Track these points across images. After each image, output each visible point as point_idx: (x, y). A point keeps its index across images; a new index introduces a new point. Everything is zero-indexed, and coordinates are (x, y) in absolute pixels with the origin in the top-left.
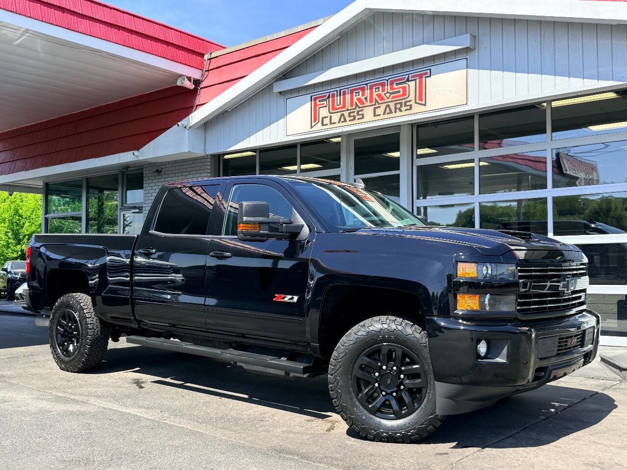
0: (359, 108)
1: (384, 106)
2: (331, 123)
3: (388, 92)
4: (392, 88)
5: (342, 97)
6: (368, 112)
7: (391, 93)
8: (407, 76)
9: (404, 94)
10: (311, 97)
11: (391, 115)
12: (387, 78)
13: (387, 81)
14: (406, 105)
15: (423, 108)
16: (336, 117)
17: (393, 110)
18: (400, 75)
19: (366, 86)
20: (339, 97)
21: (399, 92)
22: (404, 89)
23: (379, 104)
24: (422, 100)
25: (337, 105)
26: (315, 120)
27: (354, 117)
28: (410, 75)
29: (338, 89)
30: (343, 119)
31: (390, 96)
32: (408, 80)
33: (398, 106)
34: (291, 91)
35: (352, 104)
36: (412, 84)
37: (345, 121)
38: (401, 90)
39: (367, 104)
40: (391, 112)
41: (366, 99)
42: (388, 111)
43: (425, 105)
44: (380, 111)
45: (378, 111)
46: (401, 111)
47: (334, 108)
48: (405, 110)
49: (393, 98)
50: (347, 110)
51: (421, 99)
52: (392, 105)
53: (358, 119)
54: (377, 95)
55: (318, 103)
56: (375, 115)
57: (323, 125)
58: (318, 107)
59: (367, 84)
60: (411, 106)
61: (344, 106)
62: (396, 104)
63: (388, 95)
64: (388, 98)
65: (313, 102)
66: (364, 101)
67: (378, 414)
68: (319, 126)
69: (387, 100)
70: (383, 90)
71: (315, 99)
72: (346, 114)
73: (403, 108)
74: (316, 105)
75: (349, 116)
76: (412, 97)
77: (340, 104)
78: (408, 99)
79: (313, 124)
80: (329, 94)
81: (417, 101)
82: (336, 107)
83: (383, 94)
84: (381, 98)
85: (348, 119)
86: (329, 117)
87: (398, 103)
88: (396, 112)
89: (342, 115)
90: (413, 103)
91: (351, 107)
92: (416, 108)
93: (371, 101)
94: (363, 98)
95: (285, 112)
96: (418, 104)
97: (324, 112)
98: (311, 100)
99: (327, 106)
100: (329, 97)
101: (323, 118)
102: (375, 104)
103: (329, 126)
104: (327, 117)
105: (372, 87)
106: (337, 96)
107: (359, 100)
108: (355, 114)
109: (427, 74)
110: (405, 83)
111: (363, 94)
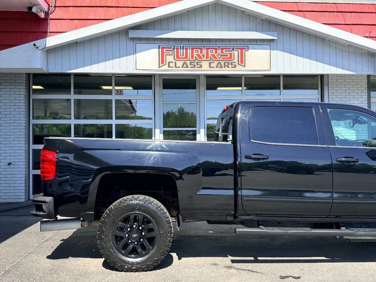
0: (198, 60)
1: (216, 63)
2: (176, 67)
3: (219, 54)
4: (222, 52)
5: (184, 51)
6: (205, 65)
7: (222, 56)
8: (232, 47)
9: (231, 57)
10: (159, 46)
11: (222, 69)
12: (219, 46)
13: (219, 47)
14: (231, 64)
15: (244, 68)
16: (180, 63)
17: (223, 66)
18: (227, 45)
19: (203, 48)
21: (227, 56)
22: (231, 54)
23: (213, 60)
24: (243, 64)
25: (181, 56)
26: (163, 62)
27: (195, 65)
28: (235, 47)
29: (182, 46)
30: (185, 65)
31: (220, 57)
32: (233, 49)
33: (227, 64)
34: (140, 39)
35: (192, 57)
36: (236, 53)
37: (187, 67)
38: (229, 55)
39: (204, 59)
40: (221, 67)
41: (203, 56)
42: (219, 65)
43: (245, 66)
44: (214, 64)
45: (212, 65)
46: (228, 67)
47: (178, 57)
48: (232, 67)
49: (223, 58)
50: (189, 60)
51: (242, 62)
52: (223, 63)
53: (198, 67)
54: (211, 54)
55: (165, 52)
56: (210, 67)
57: (169, 67)
58: (165, 54)
59: (204, 47)
61: (186, 57)
62: (225, 63)
63: (219, 56)
64: (220, 58)
66: (202, 56)
68: (166, 67)
69: (219, 59)
70: (216, 52)
71: (163, 48)
72: (188, 63)
73: (230, 66)
74: (163, 53)
75: (191, 64)
76: (236, 60)
77: (183, 55)
78: (233, 61)
79: (161, 65)
81: (240, 63)
82: (180, 56)
83: (216, 55)
84: (215, 57)
85: (189, 66)
86: (174, 63)
87: (226, 63)
88: (225, 67)
89: (184, 63)
90: (236, 64)
91: (191, 58)
92: (239, 67)
93: (207, 57)
94: (201, 55)
95: (135, 52)
96: (240, 65)
97: (170, 58)
98: (159, 48)
99: (172, 55)
100: (174, 48)
101: (169, 63)
102: (210, 60)
103: (174, 68)
104: (172, 62)
105: (207, 49)
106: (181, 49)
107: (198, 55)
108: (195, 64)
109: (246, 48)
110: (231, 51)
111: (201, 52)
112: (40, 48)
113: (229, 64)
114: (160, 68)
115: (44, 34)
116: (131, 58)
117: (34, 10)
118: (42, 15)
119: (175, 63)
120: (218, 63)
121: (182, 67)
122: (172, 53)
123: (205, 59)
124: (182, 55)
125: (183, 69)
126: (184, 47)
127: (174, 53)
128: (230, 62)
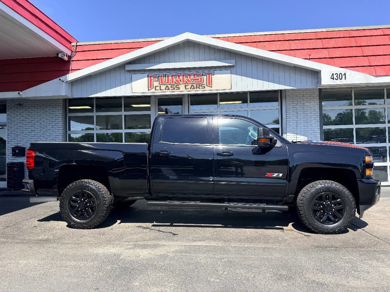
0: (177, 84)
1: (190, 85)
2: (160, 90)
4: (194, 78)
5: (166, 78)
6: (182, 87)
7: (194, 80)
8: (202, 73)
9: (201, 81)
10: (148, 75)
11: (194, 90)
12: (192, 73)
14: (202, 86)
15: (211, 89)
16: (163, 87)
17: (195, 87)
18: (198, 72)
19: (180, 75)
20: (165, 78)
22: (201, 78)
23: (188, 84)
24: (210, 85)
26: (151, 87)
28: (204, 73)
29: (164, 74)
30: (167, 88)
31: (193, 81)
32: (203, 75)
33: (198, 86)
34: (135, 71)
35: (173, 82)
36: (205, 77)
37: (169, 89)
38: (199, 79)
40: (194, 88)
41: (180, 80)
42: (192, 87)
43: (212, 87)
44: (189, 87)
45: (187, 87)
46: (199, 88)
47: (162, 82)
48: (202, 88)
49: (195, 82)
50: (170, 84)
51: (209, 84)
52: (195, 85)
53: (177, 89)
54: (186, 79)
55: (152, 79)
56: (186, 89)
57: (155, 90)
58: (152, 81)
60: (204, 87)
61: (168, 82)
63: (192, 80)
65: (149, 78)
66: (179, 81)
67: (325, 223)
68: (153, 90)
69: (192, 83)
71: (151, 77)
72: (169, 86)
73: (201, 87)
74: (151, 80)
75: (171, 87)
76: (205, 83)
78: (203, 83)
79: (149, 89)
80: (159, 76)
82: (163, 82)
83: (190, 79)
84: (189, 81)
85: (170, 89)
87: (198, 85)
89: (167, 86)
90: (205, 85)
91: (172, 83)
92: (207, 88)
93: (183, 82)
95: (131, 81)
96: (208, 86)
97: (156, 84)
98: (148, 77)
99: (157, 81)
100: (159, 77)
101: (155, 87)
102: (186, 84)
103: (159, 91)
104: (158, 86)
105: (183, 76)
106: (164, 77)
107: (177, 80)
108: (175, 87)
109: (212, 74)
110: (201, 76)
111: (179, 78)
112: (65, 82)
113: (199, 86)
114: (150, 91)
115: (66, 71)
116: (128, 85)
117: (60, 56)
118: (66, 58)
119: (160, 87)
120: (192, 85)
121: (165, 89)
122: (158, 79)
123: (182, 83)
124: (165, 81)
125: (165, 91)
126: (166, 75)
127: (159, 79)
128: (200, 84)
